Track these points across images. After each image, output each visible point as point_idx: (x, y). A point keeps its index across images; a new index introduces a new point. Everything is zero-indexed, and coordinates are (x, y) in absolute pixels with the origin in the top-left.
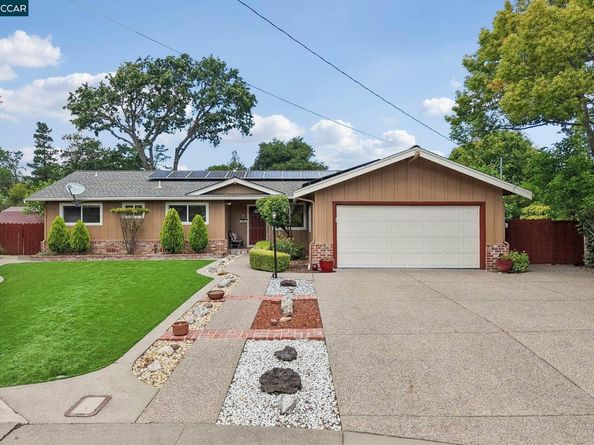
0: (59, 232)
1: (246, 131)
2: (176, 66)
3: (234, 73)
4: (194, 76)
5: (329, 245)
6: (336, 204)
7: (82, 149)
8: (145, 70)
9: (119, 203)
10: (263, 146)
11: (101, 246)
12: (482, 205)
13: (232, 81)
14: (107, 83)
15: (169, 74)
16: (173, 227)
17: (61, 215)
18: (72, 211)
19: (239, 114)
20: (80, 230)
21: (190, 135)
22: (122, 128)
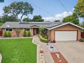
0: (5, 33)
1: (32, 14)
2: (21, 3)
3: (30, 5)
4: (24, 5)
5: (54, 38)
6: (55, 31)
7: (5, 16)
8: (16, 4)
9: (15, 28)
10: (34, 16)
11: (13, 35)
12: (77, 31)
13: (30, 6)
14: (9, 6)
15: (20, 5)
16: (25, 32)
17: (5, 30)
18: (7, 29)
19: (31, 11)
20: (9, 33)
21: (23, 14)
22: (12, 13)
